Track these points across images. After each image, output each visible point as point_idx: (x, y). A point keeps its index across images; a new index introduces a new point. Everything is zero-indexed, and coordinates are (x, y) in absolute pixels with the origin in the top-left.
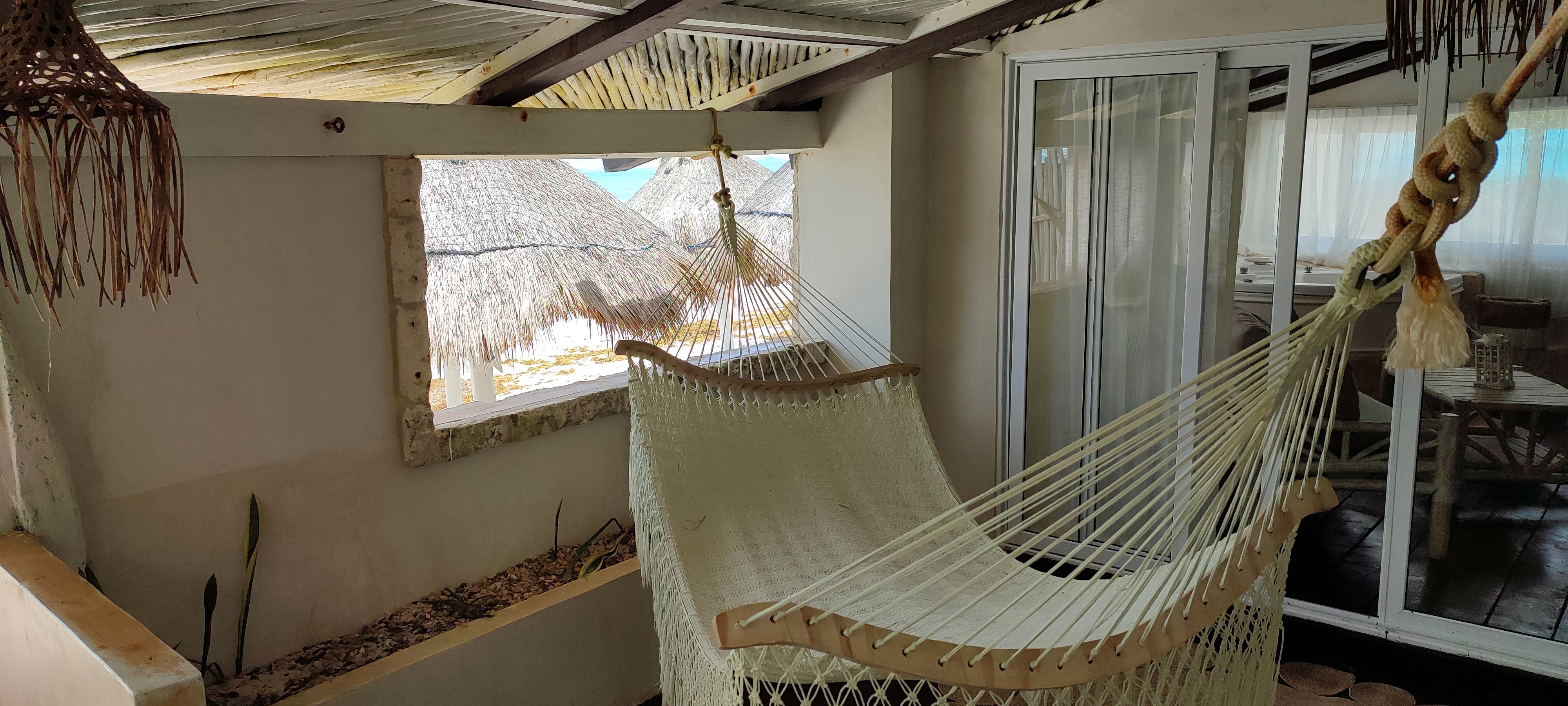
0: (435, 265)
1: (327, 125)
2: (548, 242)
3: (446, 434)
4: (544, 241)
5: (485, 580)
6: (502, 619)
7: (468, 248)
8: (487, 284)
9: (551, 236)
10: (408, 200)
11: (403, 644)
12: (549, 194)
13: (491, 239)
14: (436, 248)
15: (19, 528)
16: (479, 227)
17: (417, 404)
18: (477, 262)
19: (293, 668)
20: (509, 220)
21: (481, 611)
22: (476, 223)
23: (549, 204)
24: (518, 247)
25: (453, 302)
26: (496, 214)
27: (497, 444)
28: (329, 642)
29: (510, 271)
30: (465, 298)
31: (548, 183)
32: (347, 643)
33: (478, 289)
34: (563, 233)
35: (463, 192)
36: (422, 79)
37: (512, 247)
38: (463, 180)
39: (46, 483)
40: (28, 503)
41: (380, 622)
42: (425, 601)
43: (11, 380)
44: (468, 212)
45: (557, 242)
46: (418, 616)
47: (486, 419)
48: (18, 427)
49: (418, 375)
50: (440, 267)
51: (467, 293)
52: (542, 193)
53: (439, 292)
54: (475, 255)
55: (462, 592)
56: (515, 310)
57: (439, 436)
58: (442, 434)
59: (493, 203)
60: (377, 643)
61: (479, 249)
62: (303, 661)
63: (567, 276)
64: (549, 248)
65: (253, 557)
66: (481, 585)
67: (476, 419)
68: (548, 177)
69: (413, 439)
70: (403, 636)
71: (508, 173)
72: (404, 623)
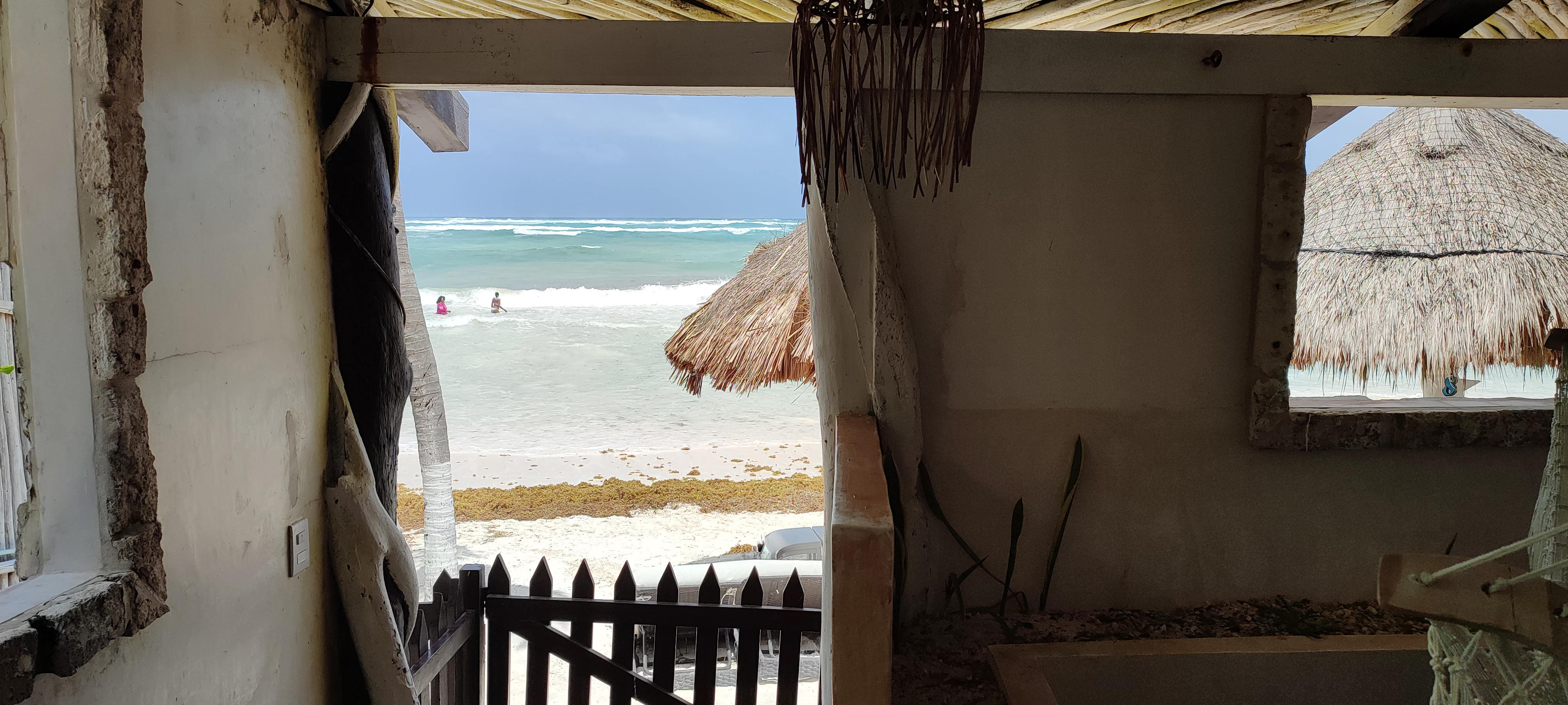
0: (1379, 266)
1: (1206, 62)
2: (1537, 248)
3: (1304, 418)
4: (1531, 247)
5: (1336, 604)
6: (1330, 644)
7: (1428, 251)
8: (1440, 291)
9: (1543, 241)
10: (1289, 145)
11: (1209, 634)
12: (1553, 192)
13: (1459, 240)
14: (1384, 248)
15: (871, 413)
16: (1444, 227)
17: (1271, 377)
18: (1434, 267)
19: (1093, 621)
20: (1486, 220)
21: (1314, 633)
22: (1443, 223)
23: (1550, 204)
24: (1491, 252)
25: (1393, 308)
26: (1471, 213)
27: (1371, 445)
28: (1138, 611)
29: (1475, 279)
30: (1409, 305)
31: (1554, 180)
32: (1154, 618)
33: (1428, 296)
34: (1562, 239)
35: (1433, 188)
36: (1339, 17)
37: (1484, 252)
38: (1436, 175)
39: (895, 377)
40: (879, 391)
41: (1196, 610)
42: (1254, 603)
43: (879, 281)
44: (1434, 210)
45: (1550, 249)
46: (1238, 615)
47: (1360, 412)
48: (879, 323)
49: (1276, 345)
50: (1385, 270)
51: (1412, 300)
52: (1542, 192)
53: (1378, 296)
54: (1432, 258)
55: (1301, 607)
56: (1473, 323)
57: (1294, 420)
58: (1298, 417)
59: (1470, 201)
60: (1183, 626)
61: (1439, 251)
62: (1103, 618)
63: (1557, 289)
64: (1538, 255)
65: (1070, 497)
66: (1331, 607)
67: (1348, 410)
68: (1557, 174)
69: (1260, 415)
70: (1212, 628)
71: (1500, 169)
72: (1221, 617)
